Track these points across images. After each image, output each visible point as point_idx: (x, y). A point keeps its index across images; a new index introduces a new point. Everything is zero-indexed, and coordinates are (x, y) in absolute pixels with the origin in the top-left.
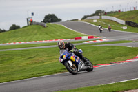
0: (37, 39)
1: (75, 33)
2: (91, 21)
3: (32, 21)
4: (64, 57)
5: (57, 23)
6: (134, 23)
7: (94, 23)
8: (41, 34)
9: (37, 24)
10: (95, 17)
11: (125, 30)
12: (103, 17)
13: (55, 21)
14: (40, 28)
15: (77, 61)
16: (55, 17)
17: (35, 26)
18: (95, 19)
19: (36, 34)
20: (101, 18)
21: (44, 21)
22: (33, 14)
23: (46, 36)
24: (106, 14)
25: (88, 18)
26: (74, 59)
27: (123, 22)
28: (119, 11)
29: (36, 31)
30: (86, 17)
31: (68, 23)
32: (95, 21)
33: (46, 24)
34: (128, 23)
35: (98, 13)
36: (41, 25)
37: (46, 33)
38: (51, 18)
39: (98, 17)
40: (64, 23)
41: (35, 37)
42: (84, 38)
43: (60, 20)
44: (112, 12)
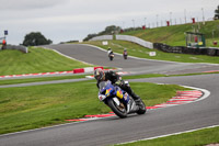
0: (13, 72)
1: (72, 62)
2: (99, 43)
3: (4, 44)
4: (108, 92)
5: (45, 47)
6: (167, 47)
7: (104, 47)
8: (19, 64)
9: (13, 48)
10: (105, 37)
11: (152, 57)
12: (118, 37)
13: (42, 44)
14: (18, 55)
15: (126, 98)
16: (42, 37)
17: (9, 52)
18: (106, 40)
19: (11, 65)
20: (114, 38)
21: (25, 44)
22: (6, 33)
23: (28, 67)
24: (122, 32)
25: (94, 39)
26: (121, 96)
27: (149, 45)
28: (144, 27)
29: (11, 60)
30: (90, 37)
31: (63, 47)
32: (105, 43)
33: (27, 49)
34: (158, 47)
35: (110, 30)
36: (19, 50)
37: (28, 63)
38: (35, 39)
39: (110, 37)
40: (56, 47)
41: (10, 69)
42: (87, 70)
43: (49, 42)
44: (132, 29)
